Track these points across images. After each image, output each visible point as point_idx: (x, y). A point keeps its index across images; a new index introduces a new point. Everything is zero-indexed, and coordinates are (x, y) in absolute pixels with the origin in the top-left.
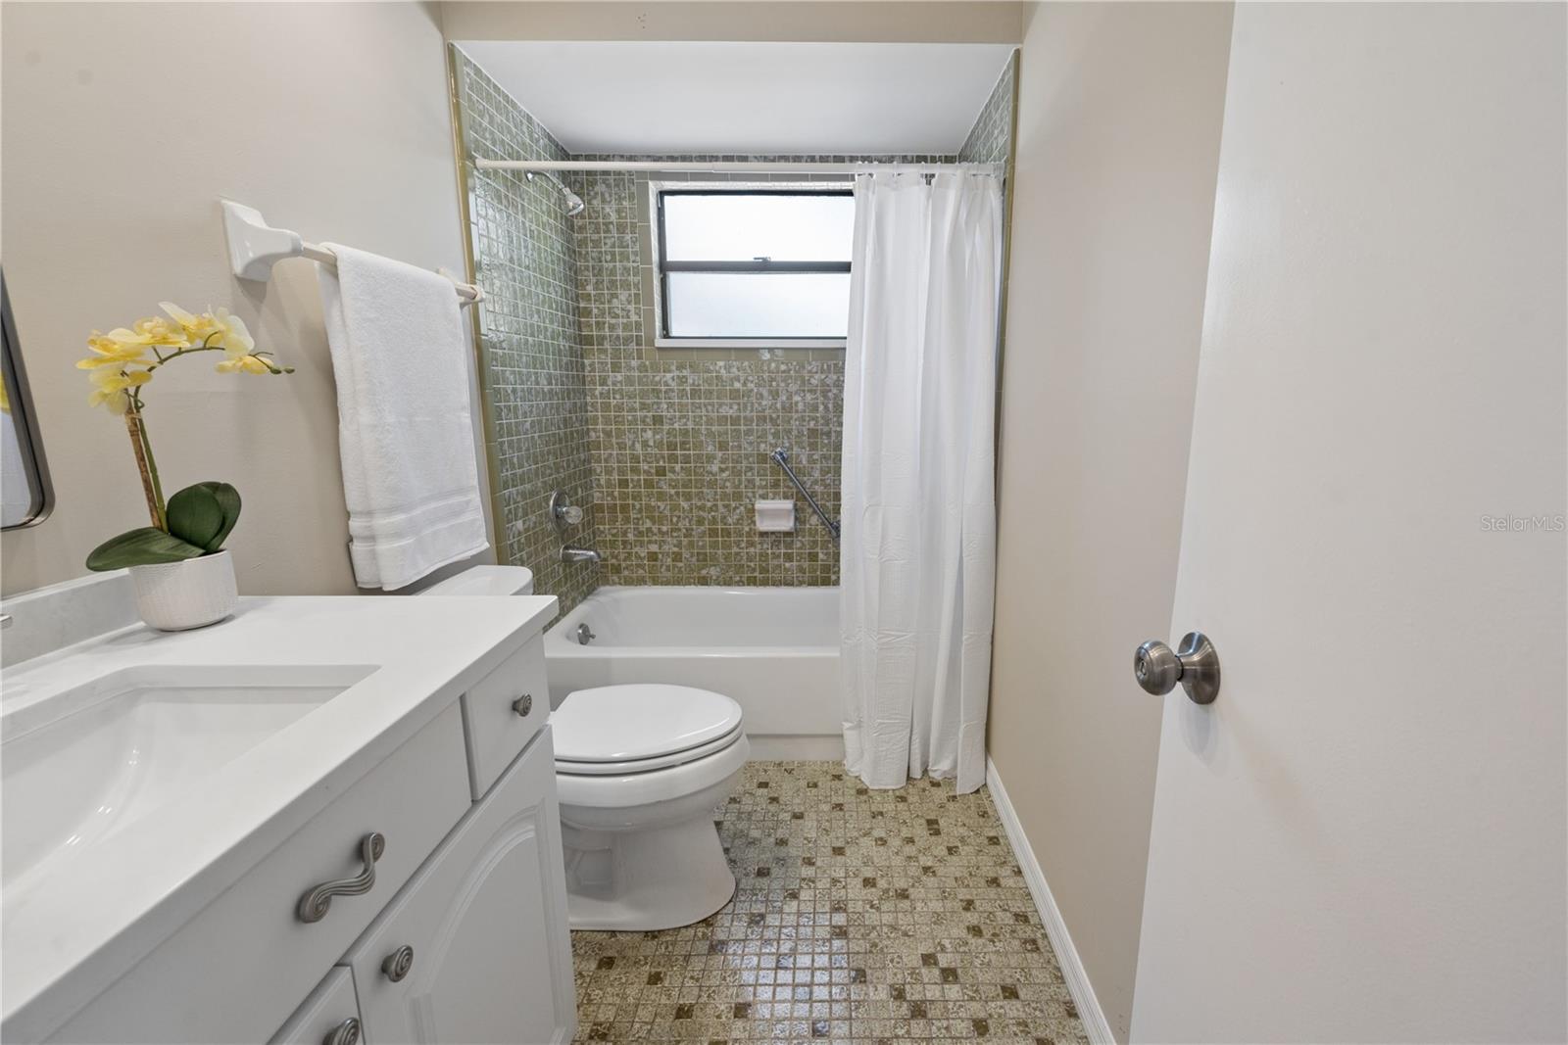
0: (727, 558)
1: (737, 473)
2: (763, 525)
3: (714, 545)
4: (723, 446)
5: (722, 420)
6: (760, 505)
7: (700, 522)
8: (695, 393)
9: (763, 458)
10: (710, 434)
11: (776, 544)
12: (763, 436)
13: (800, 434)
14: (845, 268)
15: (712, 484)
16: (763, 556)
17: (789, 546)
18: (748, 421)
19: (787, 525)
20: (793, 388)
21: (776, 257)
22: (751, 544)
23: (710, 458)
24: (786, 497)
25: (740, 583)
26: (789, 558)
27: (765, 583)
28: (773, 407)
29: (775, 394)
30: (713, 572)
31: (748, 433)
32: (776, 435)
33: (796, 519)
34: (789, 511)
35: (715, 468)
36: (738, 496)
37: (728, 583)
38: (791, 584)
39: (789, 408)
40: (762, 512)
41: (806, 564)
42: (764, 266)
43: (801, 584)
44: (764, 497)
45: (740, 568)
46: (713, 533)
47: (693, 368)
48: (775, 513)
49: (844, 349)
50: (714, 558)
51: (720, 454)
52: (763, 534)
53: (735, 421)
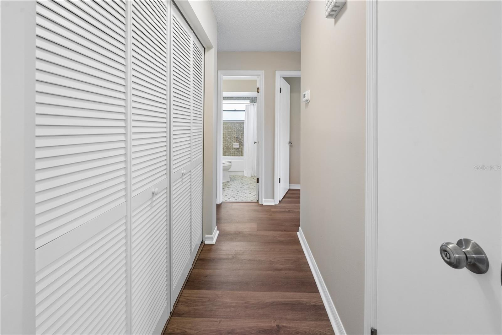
0: (229, 152)
1: (231, 139)
2: (234, 147)
3: (227, 150)
4: (229, 135)
5: (229, 132)
6: (234, 144)
7: (225, 146)
8: (225, 128)
9: (235, 137)
10: (227, 134)
11: (236, 150)
12: (235, 134)
13: (240, 134)
14: (244, 111)
15: (227, 141)
16: (234, 152)
17: (238, 150)
18: (233, 132)
19: (238, 147)
20: (239, 127)
21: (237, 110)
22: (232, 150)
23: (227, 137)
24: (238, 143)
25: (231, 156)
26: (238, 152)
27: (234, 156)
28: (236, 130)
29: (236, 128)
30: (227, 154)
31: (233, 133)
32: (236, 134)
33: (239, 146)
34: (238, 145)
35: (228, 139)
36: (231, 143)
37: (229, 156)
38: (238, 156)
39: (238, 130)
40: (234, 145)
41: (241, 153)
42: (235, 111)
43: (240, 156)
44: (235, 143)
45: (231, 154)
46: (227, 148)
47: (225, 124)
48: (236, 145)
49: (244, 122)
50: (227, 152)
51: (228, 136)
52: (234, 148)
53: (231, 132)
